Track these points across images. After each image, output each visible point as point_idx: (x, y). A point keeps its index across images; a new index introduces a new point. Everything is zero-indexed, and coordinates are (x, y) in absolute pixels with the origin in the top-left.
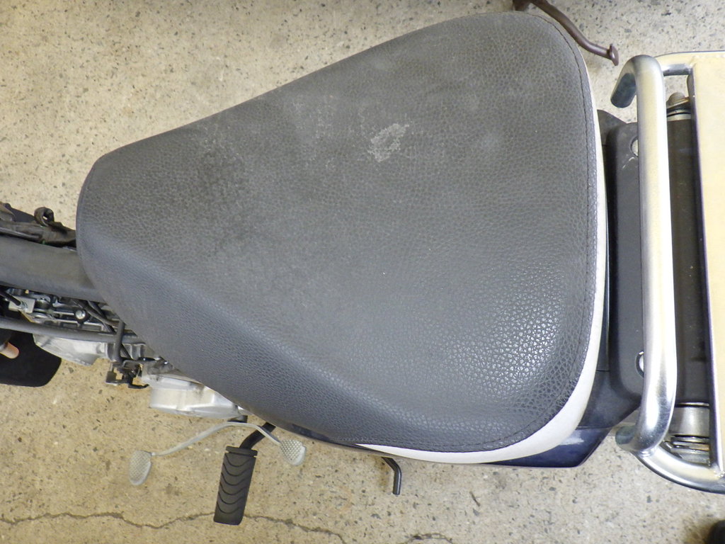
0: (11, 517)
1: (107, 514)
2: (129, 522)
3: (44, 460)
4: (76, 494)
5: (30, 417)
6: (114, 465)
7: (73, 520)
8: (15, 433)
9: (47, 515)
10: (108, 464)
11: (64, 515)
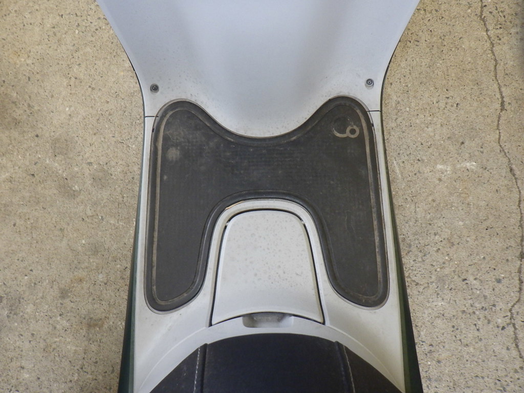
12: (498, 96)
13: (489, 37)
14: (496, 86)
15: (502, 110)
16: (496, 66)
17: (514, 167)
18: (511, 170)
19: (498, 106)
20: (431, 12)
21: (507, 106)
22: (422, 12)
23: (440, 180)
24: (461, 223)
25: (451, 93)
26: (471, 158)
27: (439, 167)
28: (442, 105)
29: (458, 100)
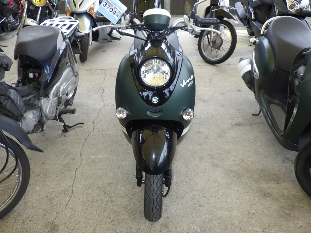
0: (70, 195)
1: (76, 172)
2: (79, 167)
3: (56, 189)
4: (68, 179)
5: (41, 195)
6: (63, 172)
7: (75, 179)
8: (45, 198)
9: (72, 185)
10: (62, 173)
11: (73, 181)
12: (77, 172)
13: (73, 187)
14: (76, 174)
15: (77, 168)
16: (74, 179)
17: (80, 156)
18: (81, 155)
19: (78, 169)
20: (90, 196)
21: (75, 169)
22: (93, 196)
23: (102, 154)
24: (100, 146)
25: (92, 173)
26: (92, 158)
27: (102, 157)
28: (96, 170)
29: (90, 171)
